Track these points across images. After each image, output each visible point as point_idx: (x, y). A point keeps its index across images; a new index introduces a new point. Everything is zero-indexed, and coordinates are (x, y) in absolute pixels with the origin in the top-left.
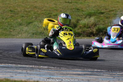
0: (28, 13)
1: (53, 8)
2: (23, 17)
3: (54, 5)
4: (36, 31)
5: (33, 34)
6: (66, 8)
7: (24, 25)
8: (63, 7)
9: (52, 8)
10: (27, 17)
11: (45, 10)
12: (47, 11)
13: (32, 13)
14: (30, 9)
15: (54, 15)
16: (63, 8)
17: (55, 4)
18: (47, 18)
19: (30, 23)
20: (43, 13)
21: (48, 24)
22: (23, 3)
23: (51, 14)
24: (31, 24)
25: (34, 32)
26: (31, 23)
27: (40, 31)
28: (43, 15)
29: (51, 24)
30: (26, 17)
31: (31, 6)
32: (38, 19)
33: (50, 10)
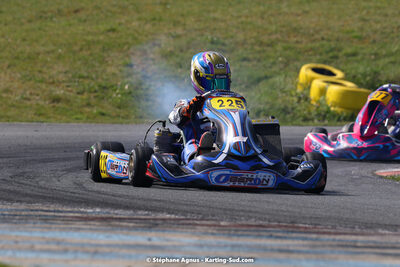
0: (265, 48)
1: (353, 31)
2: (245, 59)
3: (360, 24)
5: (259, 113)
6: (392, 32)
8: (385, 28)
9: (348, 32)
10: (258, 60)
11: (323, 39)
12: (329, 40)
13: (279, 47)
14: (274, 37)
15: (348, 55)
16: (382, 33)
18: (316, 62)
19: (259, 80)
20: (311, 49)
22: (262, 18)
23: (340, 50)
24: (265, 81)
25: (262, 107)
27: (283, 105)
28: (311, 53)
29: (318, 82)
30: (255, 62)
31: (283, 26)
32: (291, 66)
33: (338, 40)
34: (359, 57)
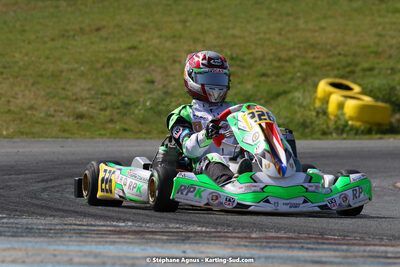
0: (284, 64)
1: (369, 47)
2: (264, 75)
3: (376, 39)
4: (287, 120)
7: (260, 100)
9: (364, 48)
10: (277, 76)
12: (345, 56)
13: (297, 63)
14: (292, 53)
15: (364, 70)
16: (398, 48)
17: (380, 35)
19: (278, 95)
20: (329, 64)
22: (280, 34)
23: (356, 65)
24: (284, 96)
27: (302, 119)
28: (328, 68)
29: (336, 97)
30: (273, 77)
31: (300, 42)
32: (309, 81)
33: (355, 55)
34: (376, 72)
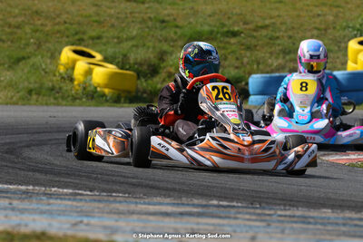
0: (15, 30)
1: (90, 16)
3: (94, 9)
4: (36, 85)
5: (30, 92)
6: (127, 17)
7: (4, 64)
8: (118, 13)
9: (86, 17)
10: (12, 42)
11: (65, 22)
12: (71, 24)
13: (28, 29)
14: (20, 20)
15: (93, 38)
16: (118, 18)
17: (96, 5)
18: (73, 45)
19: (19, 60)
20: (58, 32)
21: (74, 62)
23: (84, 33)
24: (24, 61)
25: (32, 86)
26: (24, 58)
27: (50, 84)
28: (58, 35)
29: (82, 65)
30: (9, 43)
31: (24, 9)
32: (44, 47)
33: (79, 24)
34: (104, 40)
